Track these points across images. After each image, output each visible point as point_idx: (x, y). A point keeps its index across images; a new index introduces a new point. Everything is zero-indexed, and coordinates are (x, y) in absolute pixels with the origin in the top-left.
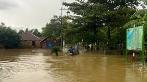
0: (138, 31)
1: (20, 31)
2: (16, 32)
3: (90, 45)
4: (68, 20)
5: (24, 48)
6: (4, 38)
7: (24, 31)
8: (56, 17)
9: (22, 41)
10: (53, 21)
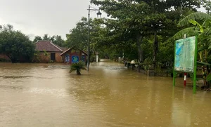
0: (189, 44)
1: (36, 38)
2: (28, 39)
3: (133, 62)
4: (102, 25)
5: (39, 62)
6: (11, 47)
7: (42, 38)
8: (86, 19)
9: (36, 52)
10: (80, 25)
